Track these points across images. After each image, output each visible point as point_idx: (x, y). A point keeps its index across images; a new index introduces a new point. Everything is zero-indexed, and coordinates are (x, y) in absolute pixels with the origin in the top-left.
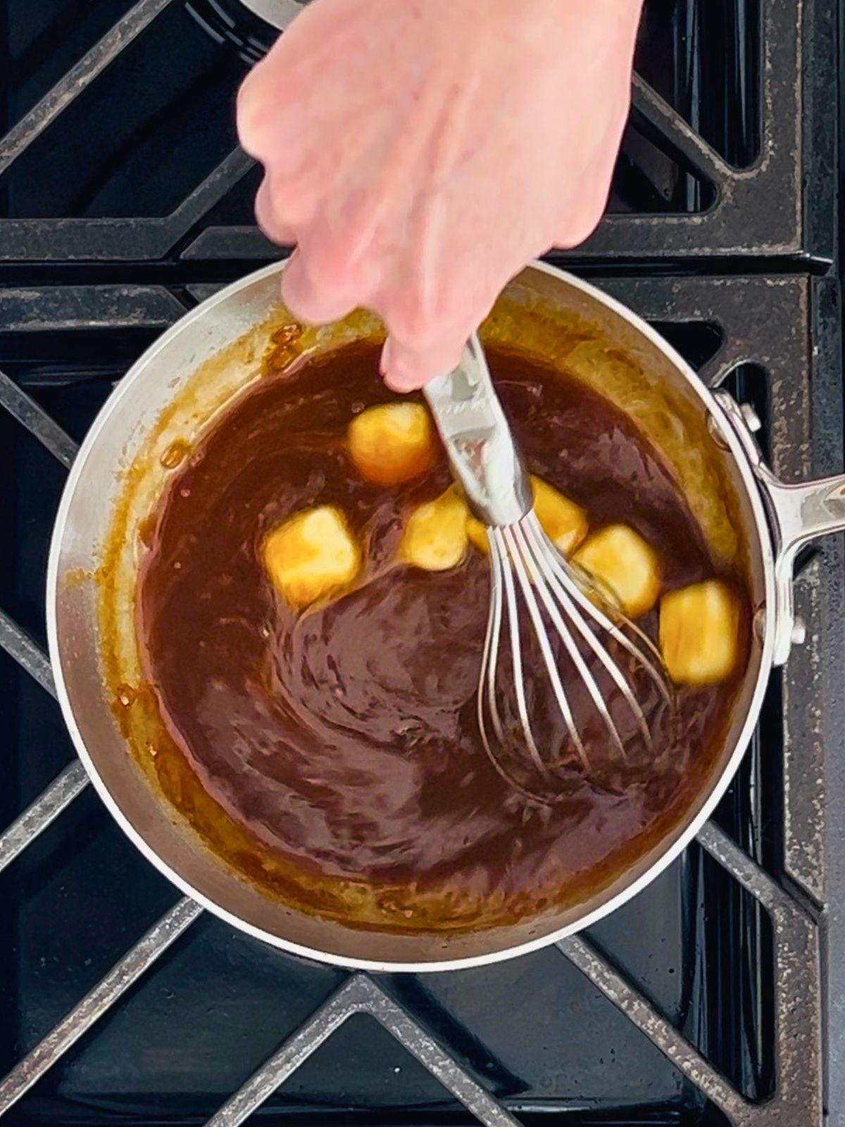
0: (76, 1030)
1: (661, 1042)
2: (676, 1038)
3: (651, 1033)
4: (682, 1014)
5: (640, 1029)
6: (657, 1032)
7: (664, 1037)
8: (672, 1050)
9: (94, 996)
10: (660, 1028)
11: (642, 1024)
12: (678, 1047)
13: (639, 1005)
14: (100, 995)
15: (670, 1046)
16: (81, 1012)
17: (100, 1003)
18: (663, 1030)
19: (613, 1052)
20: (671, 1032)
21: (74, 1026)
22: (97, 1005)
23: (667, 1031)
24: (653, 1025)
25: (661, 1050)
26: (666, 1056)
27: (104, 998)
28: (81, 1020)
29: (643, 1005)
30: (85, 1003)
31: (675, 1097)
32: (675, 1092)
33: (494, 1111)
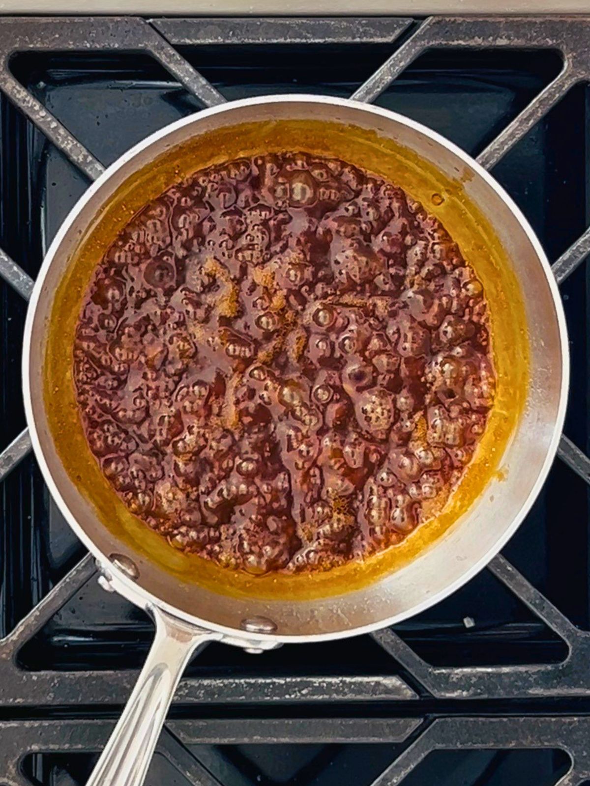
0: (501, 140)
1: (62, 131)
2: (51, 134)
3: (69, 138)
4: (46, 152)
5: (79, 141)
6: (65, 138)
7: (60, 135)
8: (54, 124)
10: (63, 142)
11: (76, 144)
12: (50, 127)
13: (78, 159)
15: (55, 128)
16: (499, 153)
17: (484, 160)
18: (60, 140)
19: (98, 123)
20: (54, 138)
21: (503, 143)
22: (486, 159)
23: (57, 139)
24: (68, 144)
25: (62, 125)
26: (58, 120)
28: (497, 147)
29: (75, 158)
30: (495, 160)
31: (51, 90)
32: (52, 94)
33: (187, 79)
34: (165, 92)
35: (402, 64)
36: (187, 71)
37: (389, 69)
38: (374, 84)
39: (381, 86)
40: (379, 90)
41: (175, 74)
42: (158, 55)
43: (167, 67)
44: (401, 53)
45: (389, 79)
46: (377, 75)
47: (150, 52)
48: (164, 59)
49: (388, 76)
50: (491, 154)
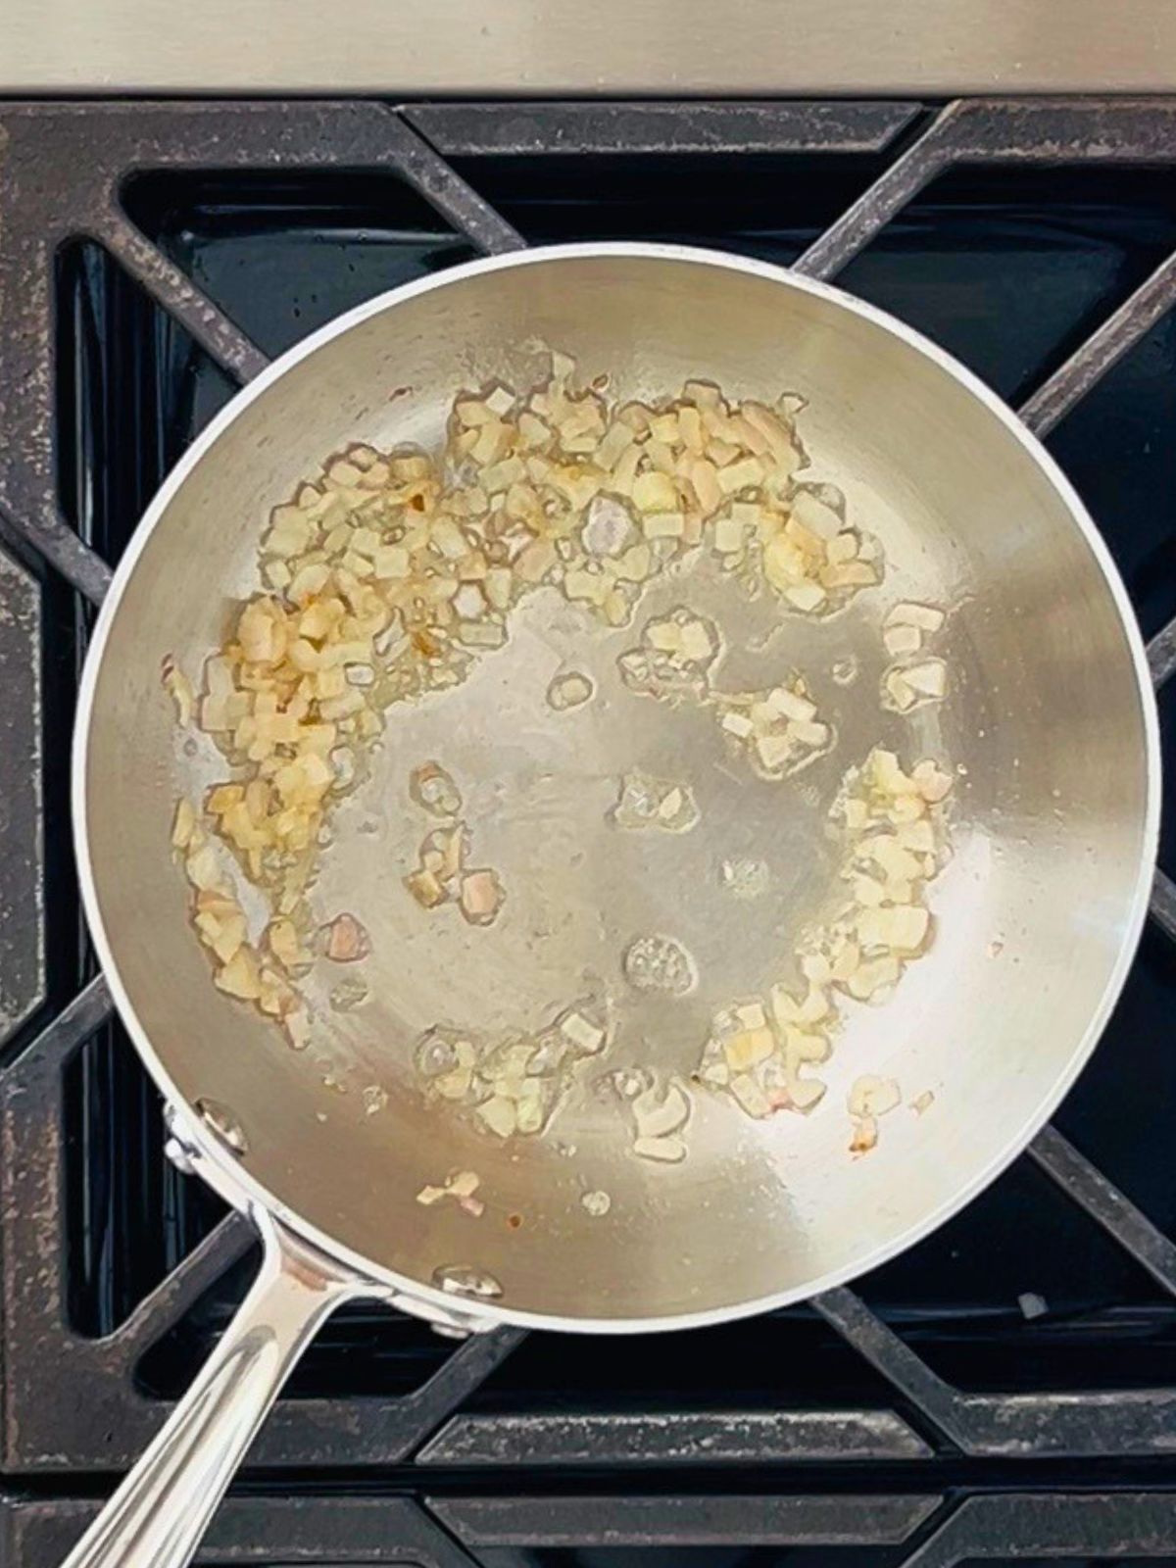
0: (1097, 346)
1: (225, 328)
2: (202, 334)
3: (240, 340)
4: (192, 369)
5: (255, 345)
6: (231, 342)
7: (221, 335)
8: (210, 315)
9: (1071, 397)
10: (226, 350)
11: (253, 354)
12: (200, 320)
14: (1062, 398)
15: (211, 321)
16: (1091, 372)
17: (1062, 385)
18: (222, 345)
19: (297, 313)
20: (209, 342)
21: (1102, 351)
22: (1068, 382)
23: (216, 344)
24: (237, 353)
25: (226, 315)
26: (218, 306)
27: (1057, 393)
28: (1090, 360)
30: (1085, 385)
31: (203, 245)
32: (203, 253)
33: (473, 224)
34: (429, 250)
35: (900, 194)
36: (474, 208)
37: (874, 204)
38: (845, 233)
39: (859, 238)
40: (854, 245)
41: (449, 213)
42: (416, 178)
43: (434, 200)
44: (897, 172)
45: (872, 225)
46: (851, 214)
47: (400, 171)
48: (425, 183)
49: (871, 218)
50: (1078, 373)
